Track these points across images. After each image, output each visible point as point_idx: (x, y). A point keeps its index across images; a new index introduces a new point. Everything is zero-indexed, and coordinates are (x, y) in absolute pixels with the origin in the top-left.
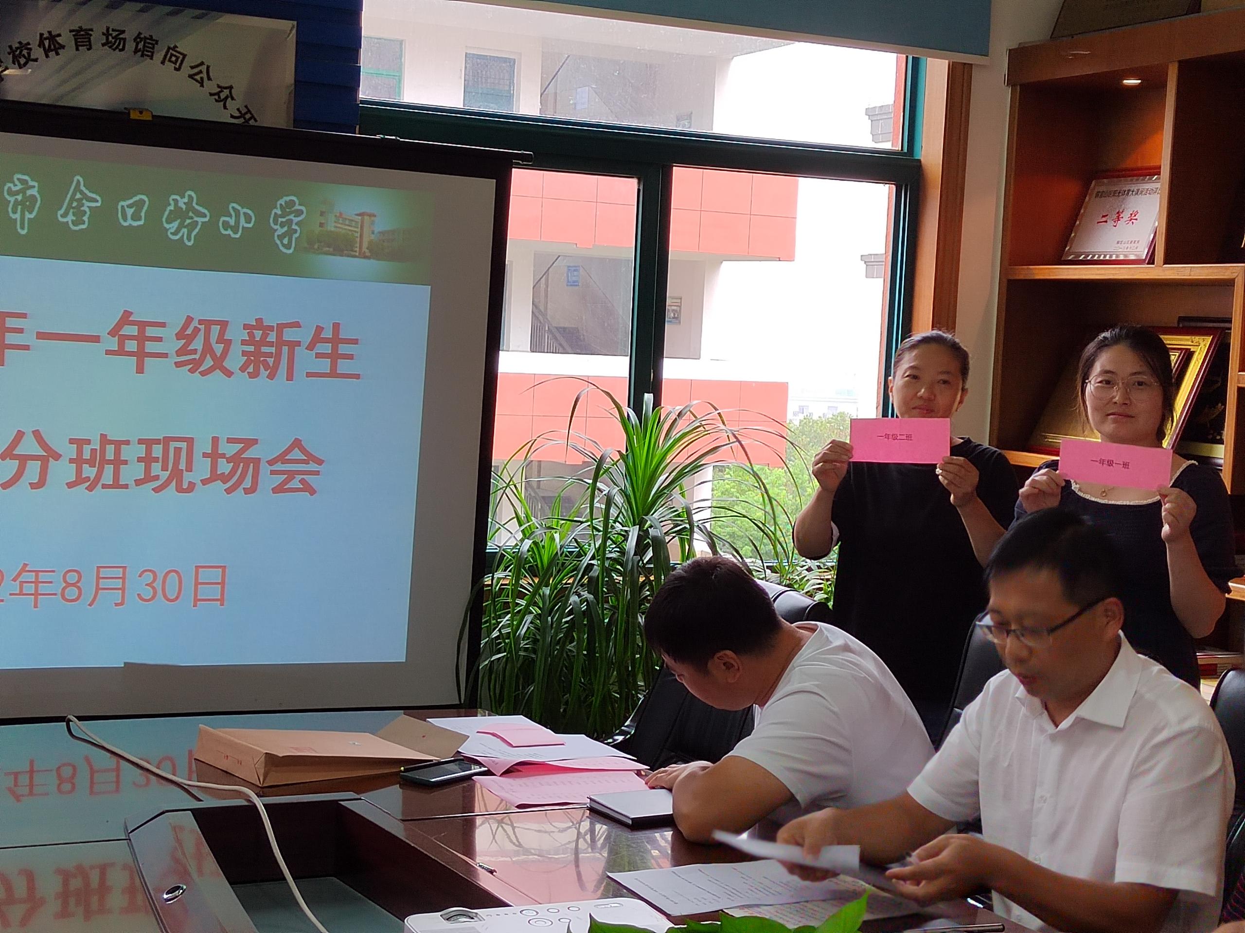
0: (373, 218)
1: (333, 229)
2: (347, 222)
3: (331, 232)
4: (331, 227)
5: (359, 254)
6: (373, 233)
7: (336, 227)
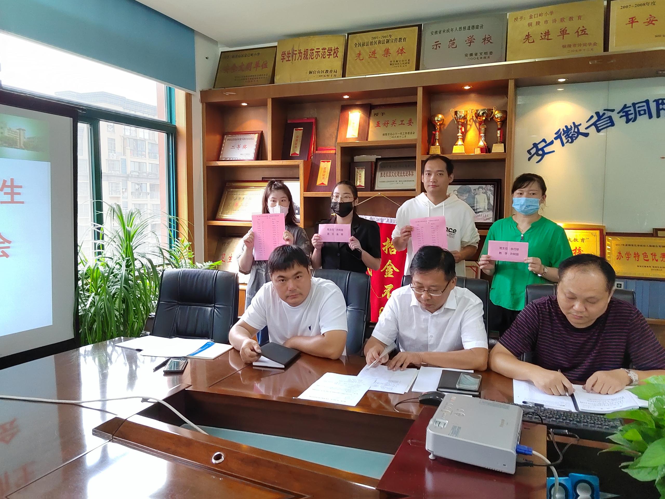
0: (24, 131)
1: (7, 135)
2: (13, 133)
3: (7, 137)
4: (6, 134)
5: (20, 147)
6: (25, 138)
7: (8, 134)
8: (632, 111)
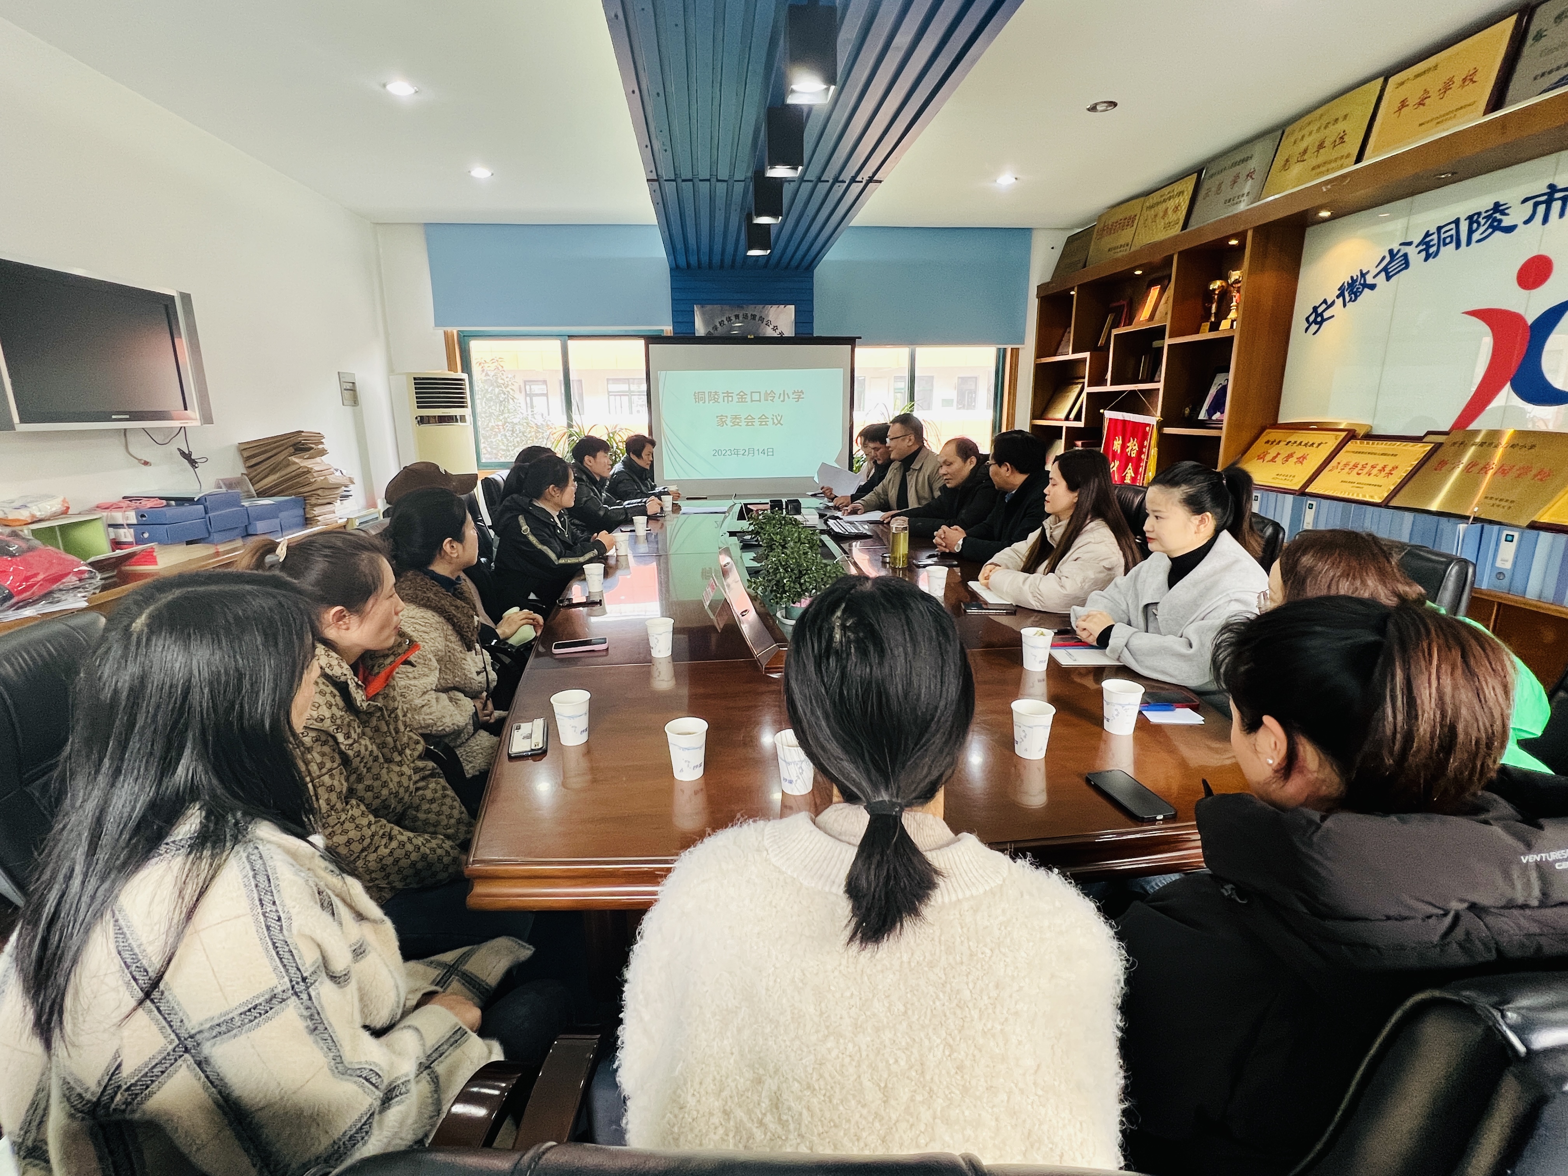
8: (1435, 242)
